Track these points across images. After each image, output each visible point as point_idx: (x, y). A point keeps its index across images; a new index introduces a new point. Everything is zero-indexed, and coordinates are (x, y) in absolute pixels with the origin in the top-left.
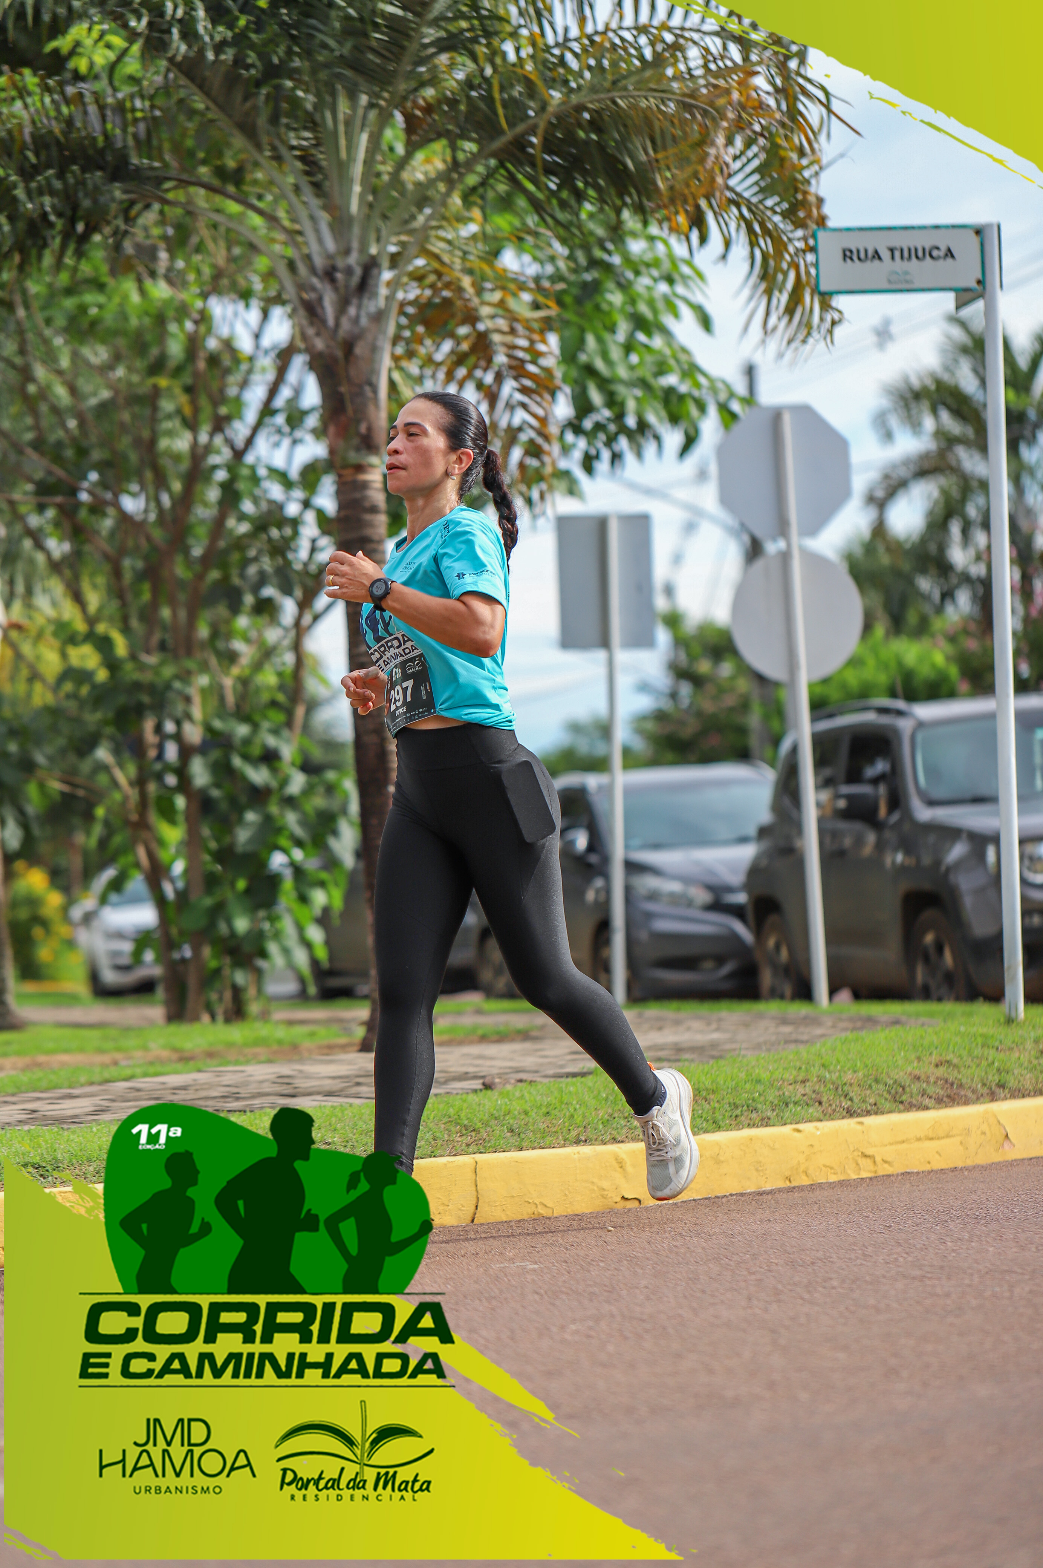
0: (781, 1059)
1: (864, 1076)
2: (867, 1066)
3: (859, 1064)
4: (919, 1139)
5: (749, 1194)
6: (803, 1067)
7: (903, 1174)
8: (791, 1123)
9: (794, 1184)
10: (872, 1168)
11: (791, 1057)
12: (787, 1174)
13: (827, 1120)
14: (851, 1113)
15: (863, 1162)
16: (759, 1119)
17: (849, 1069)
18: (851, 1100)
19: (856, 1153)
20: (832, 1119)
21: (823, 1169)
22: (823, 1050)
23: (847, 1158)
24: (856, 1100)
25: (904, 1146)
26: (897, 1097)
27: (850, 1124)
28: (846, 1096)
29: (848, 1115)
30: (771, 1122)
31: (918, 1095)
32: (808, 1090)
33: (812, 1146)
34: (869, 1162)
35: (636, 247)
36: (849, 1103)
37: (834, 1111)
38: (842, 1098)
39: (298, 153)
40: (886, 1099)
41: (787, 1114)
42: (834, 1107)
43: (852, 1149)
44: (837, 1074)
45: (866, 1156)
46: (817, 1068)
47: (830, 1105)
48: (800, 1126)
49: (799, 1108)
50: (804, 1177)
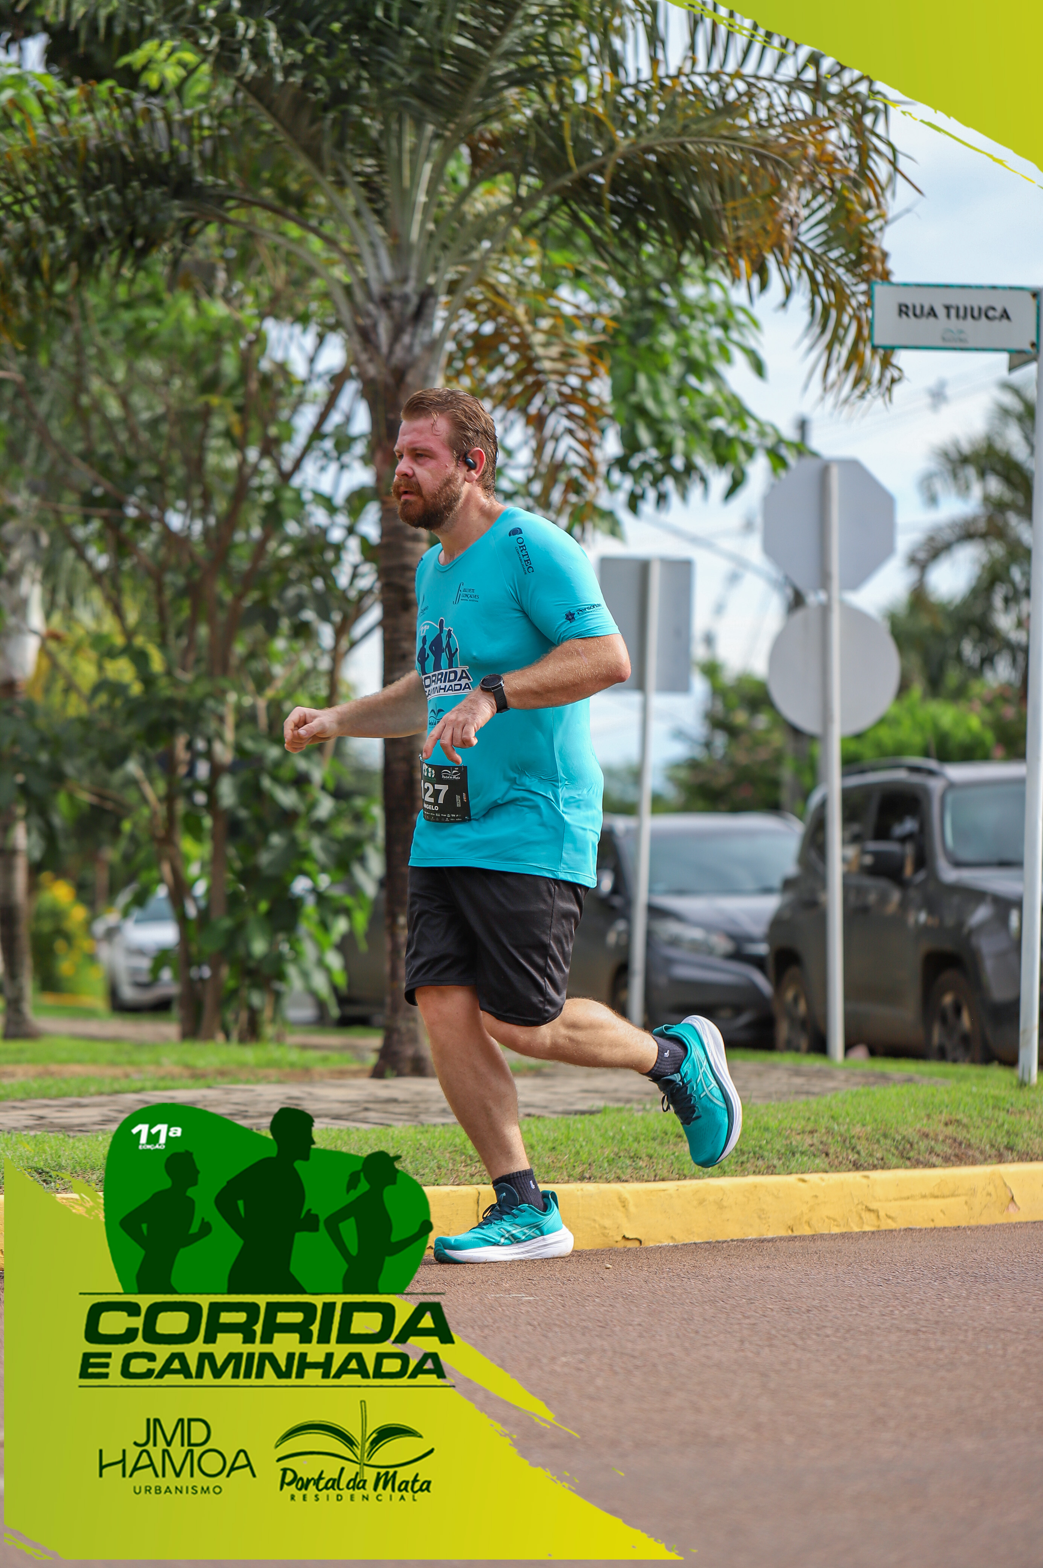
0: (791, 1108)
1: (873, 1130)
2: (876, 1120)
3: (868, 1117)
4: (924, 1197)
5: (751, 1241)
6: (812, 1118)
7: (906, 1230)
8: (797, 1173)
9: (796, 1233)
10: (876, 1223)
11: (801, 1107)
12: (790, 1223)
13: (833, 1172)
14: (857, 1166)
15: (866, 1216)
16: (764, 1167)
17: (858, 1123)
18: (858, 1153)
19: (860, 1207)
20: (838, 1171)
21: (827, 1220)
22: (833, 1102)
23: (851, 1211)
24: (863, 1154)
25: (909, 1203)
26: (905, 1154)
27: (855, 1177)
28: (853, 1149)
29: (854, 1168)
30: (777, 1171)
31: (926, 1152)
32: (815, 1141)
33: (816, 1196)
34: (872, 1216)
35: (693, 291)
36: (856, 1156)
37: (841, 1163)
38: (849, 1151)
39: (360, 179)
40: (893, 1155)
41: (793, 1164)
42: (840, 1159)
43: (856, 1202)
44: (846, 1127)
45: (869, 1210)
46: (826, 1119)
47: (837, 1157)
48: (806, 1176)
49: (805, 1159)
50: (807, 1228)
